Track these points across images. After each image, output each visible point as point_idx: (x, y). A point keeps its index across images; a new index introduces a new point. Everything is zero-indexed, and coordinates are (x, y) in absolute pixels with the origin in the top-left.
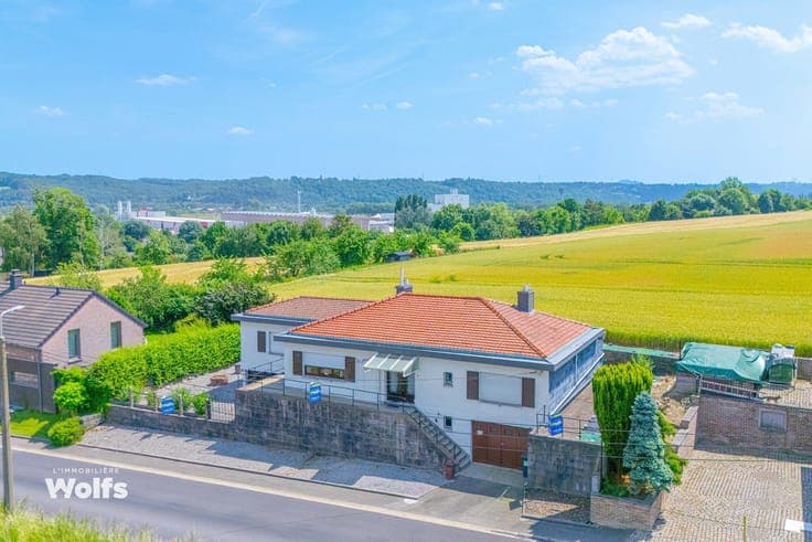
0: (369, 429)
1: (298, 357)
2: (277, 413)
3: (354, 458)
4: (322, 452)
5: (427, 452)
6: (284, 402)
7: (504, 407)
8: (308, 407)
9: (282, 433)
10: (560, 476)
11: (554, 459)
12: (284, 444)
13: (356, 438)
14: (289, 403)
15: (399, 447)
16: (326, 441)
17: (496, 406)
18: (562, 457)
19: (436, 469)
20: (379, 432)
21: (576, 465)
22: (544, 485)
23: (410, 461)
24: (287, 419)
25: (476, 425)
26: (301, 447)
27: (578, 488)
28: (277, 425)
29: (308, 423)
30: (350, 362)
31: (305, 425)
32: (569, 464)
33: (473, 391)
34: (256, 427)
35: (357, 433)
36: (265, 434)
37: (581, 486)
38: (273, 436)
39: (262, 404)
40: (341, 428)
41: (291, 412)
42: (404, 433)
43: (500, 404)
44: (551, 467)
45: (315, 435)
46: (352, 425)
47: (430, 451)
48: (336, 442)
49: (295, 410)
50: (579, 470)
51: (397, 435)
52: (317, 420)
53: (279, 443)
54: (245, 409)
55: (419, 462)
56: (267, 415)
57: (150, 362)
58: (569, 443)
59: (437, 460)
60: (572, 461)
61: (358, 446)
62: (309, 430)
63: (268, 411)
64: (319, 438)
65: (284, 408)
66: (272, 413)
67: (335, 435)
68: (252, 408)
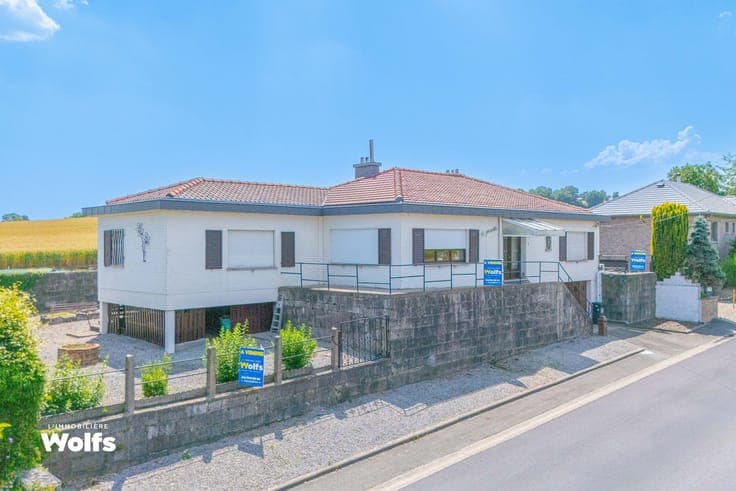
0: (537, 309)
2: (448, 317)
4: (498, 357)
5: (577, 318)
6: (455, 298)
8: (483, 297)
9: (455, 348)
12: (456, 365)
13: (527, 324)
14: (462, 298)
15: (559, 321)
16: (499, 341)
17: (575, 265)
20: (545, 308)
23: (566, 333)
24: (460, 323)
26: (474, 361)
28: (448, 337)
29: (484, 321)
31: (481, 324)
34: (420, 352)
35: (528, 317)
36: (433, 358)
38: (442, 357)
39: (428, 310)
40: (514, 316)
41: (464, 311)
42: (562, 302)
45: (491, 335)
46: (524, 309)
47: (579, 316)
51: (558, 306)
54: (405, 326)
56: (436, 327)
62: (484, 331)
63: (437, 318)
64: (494, 338)
65: (456, 307)
66: (442, 321)
67: (508, 328)
68: (415, 321)
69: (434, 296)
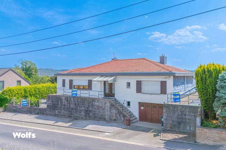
0: (95, 107)
1: (71, 82)
2: (61, 102)
3: (89, 119)
4: (77, 118)
5: (118, 115)
6: (63, 98)
7: (152, 95)
8: (72, 99)
9: (63, 111)
10: (179, 123)
11: (176, 115)
12: (63, 115)
13: (90, 111)
14: (65, 99)
15: (107, 114)
16: (78, 113)
17: (149, 95)
18: (180, 113)
19: (122, 122)
20: (99, 107)
21: (187, 117)
22: (171, 128)
23: (111, 119)
24: (64, 105)
25: (141, 104)
26: (69, 116)
27: (188, 128)
28: (61, 108)
29: (72, 106)
30: (90, 82)
31: (71, 107)
32: (183, 117)
33: (139, 89)
34: (54, 109)
35: (91, 109)
36: (57, 112)
37: (190, 128)
38: (60, 112)
39: (56, 100)
40: (84, 107)
41: (66, 102)
42: (109, 107)
43: (151, 94)
44: (175, 119)
45: (74, 110)
46: (88, 106)
47: (119, 115)
48: (83, 113)
49: (68, 101)
50: (189, 119)
51: (106, 108)
52: (75, 104)
53: (61, 115)
54: (50, 102)
55: (115, 120)
56: (58, 104)
57: (25, 92)
58: (183, 106)
59: (122, 119)
60: (185, 115)
61: (91, 115)
62: (72, 109)
63: (58, 102)
64: (76, 112)
65: (64, 101)
66: (59, 103)
67: (82, 110)
68: (53, 102)
69: (57, 97)
